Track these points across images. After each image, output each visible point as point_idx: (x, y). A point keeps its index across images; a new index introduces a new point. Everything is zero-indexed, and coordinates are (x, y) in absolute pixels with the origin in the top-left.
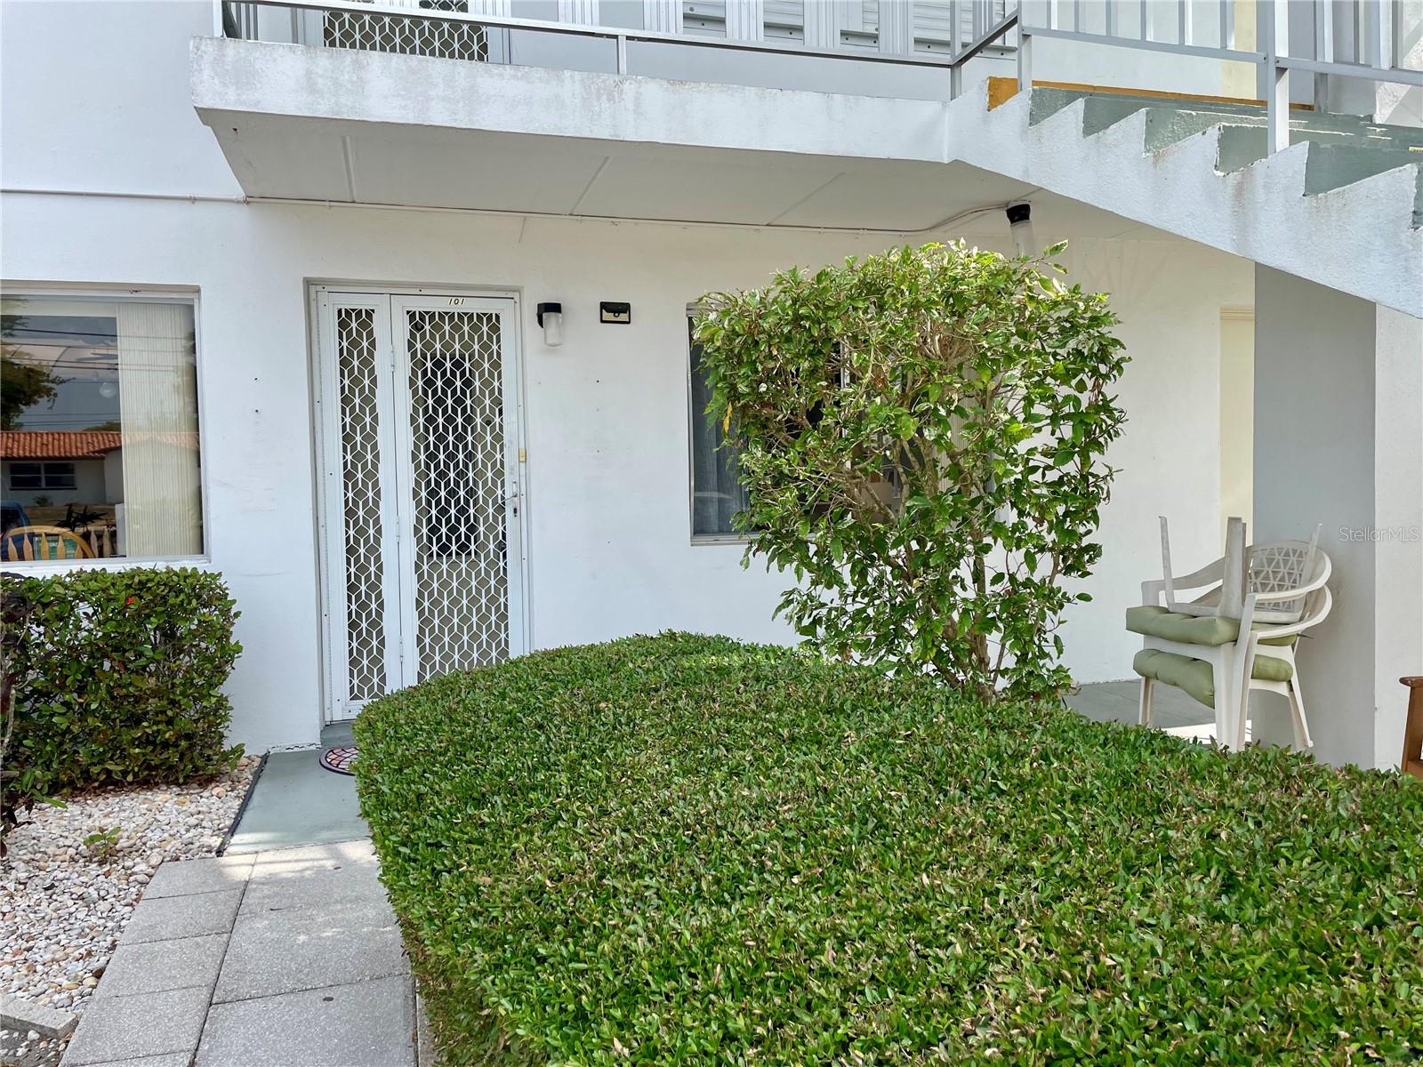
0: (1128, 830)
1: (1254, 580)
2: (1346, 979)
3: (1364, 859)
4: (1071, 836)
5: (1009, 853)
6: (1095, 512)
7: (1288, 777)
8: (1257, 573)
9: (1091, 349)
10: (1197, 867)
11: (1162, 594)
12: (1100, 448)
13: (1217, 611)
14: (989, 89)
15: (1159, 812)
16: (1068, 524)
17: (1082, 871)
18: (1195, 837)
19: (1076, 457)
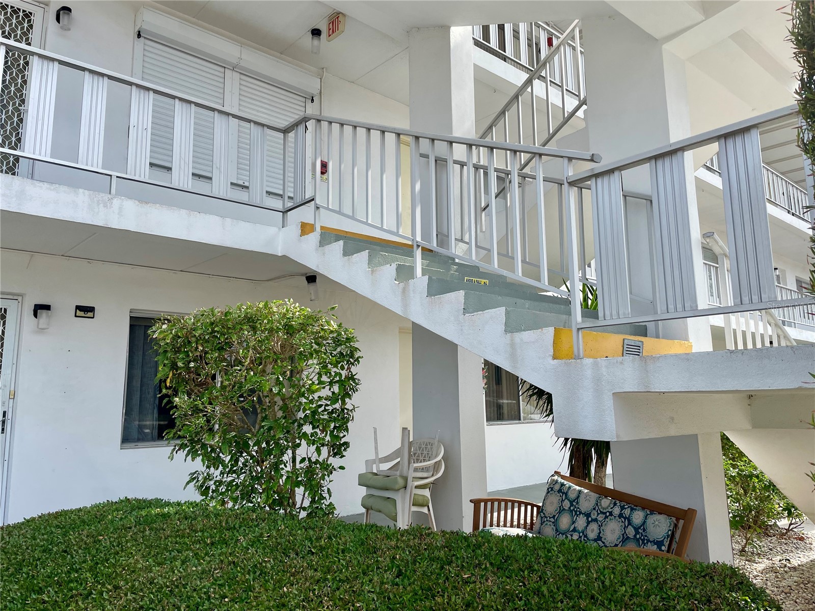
0: (364, 560)
1: (413, 457)
2: (436, 598)
3: (444, 559)
4: (342, 565)
5: (319, 574)
6: (347, 426)
7: (422, 535)
8: (415, 454)
9: (347, 352)
10: (389, 569)
11: (374, 466)
12: (350, 397)
13: (398, 473)
14: (301, 227)
15: (375, 553)
16: (335, 432)
17: (347, 577)
18: (388, 559)
19: (340, 401)
